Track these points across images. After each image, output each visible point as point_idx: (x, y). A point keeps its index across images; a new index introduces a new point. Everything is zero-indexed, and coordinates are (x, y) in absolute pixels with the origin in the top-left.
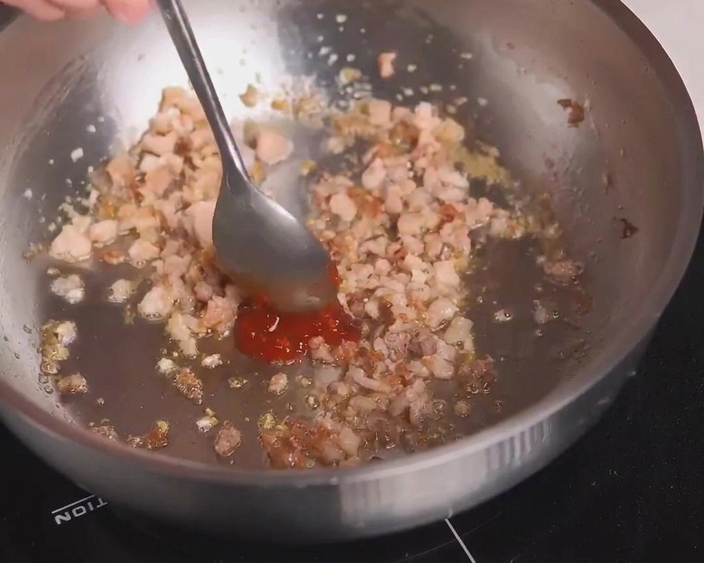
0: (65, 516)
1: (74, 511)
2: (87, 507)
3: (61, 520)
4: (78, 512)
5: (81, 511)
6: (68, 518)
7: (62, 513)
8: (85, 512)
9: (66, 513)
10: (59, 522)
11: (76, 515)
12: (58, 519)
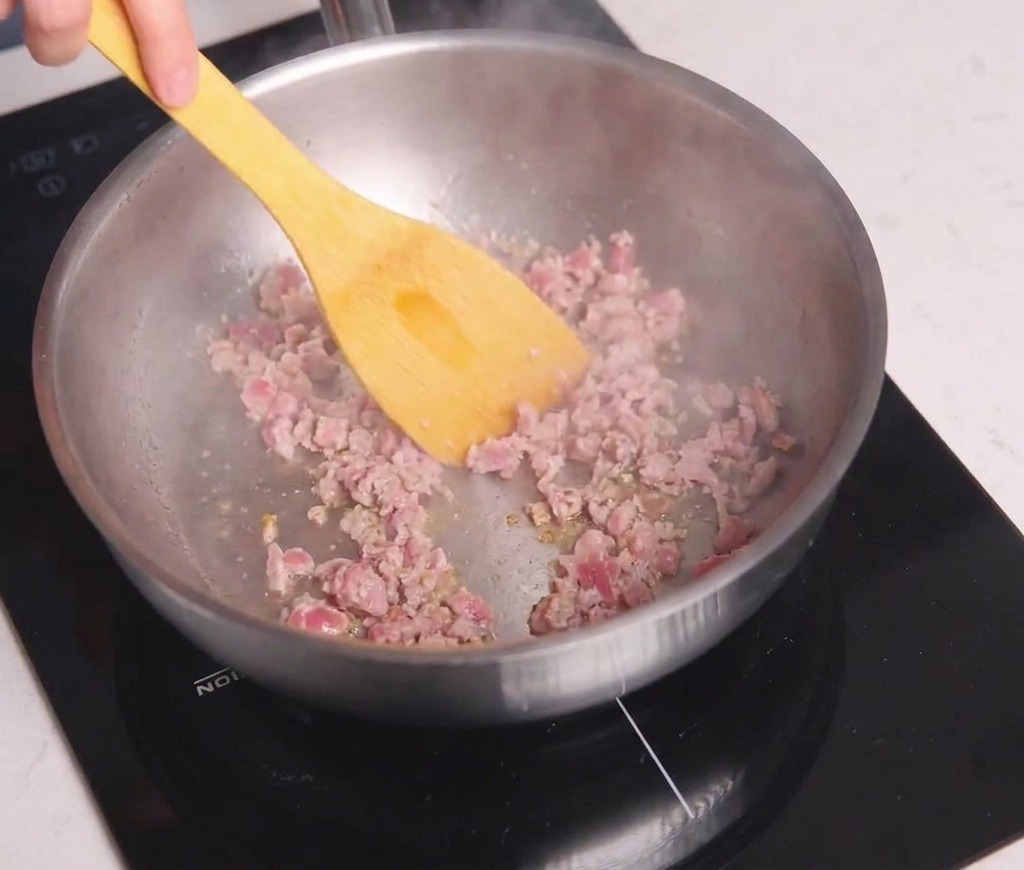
0: (207, 686)
1: (217, 682)
2: (231, 677)
3: (202, 690)
4: (220, 682)
5: (224, 681)
6: (210, 689)
7: (204, 684)
8: (228, 681)
9: (209, 684)
10: (200, 693)
11: (219, 686)
12: (199, 689)
